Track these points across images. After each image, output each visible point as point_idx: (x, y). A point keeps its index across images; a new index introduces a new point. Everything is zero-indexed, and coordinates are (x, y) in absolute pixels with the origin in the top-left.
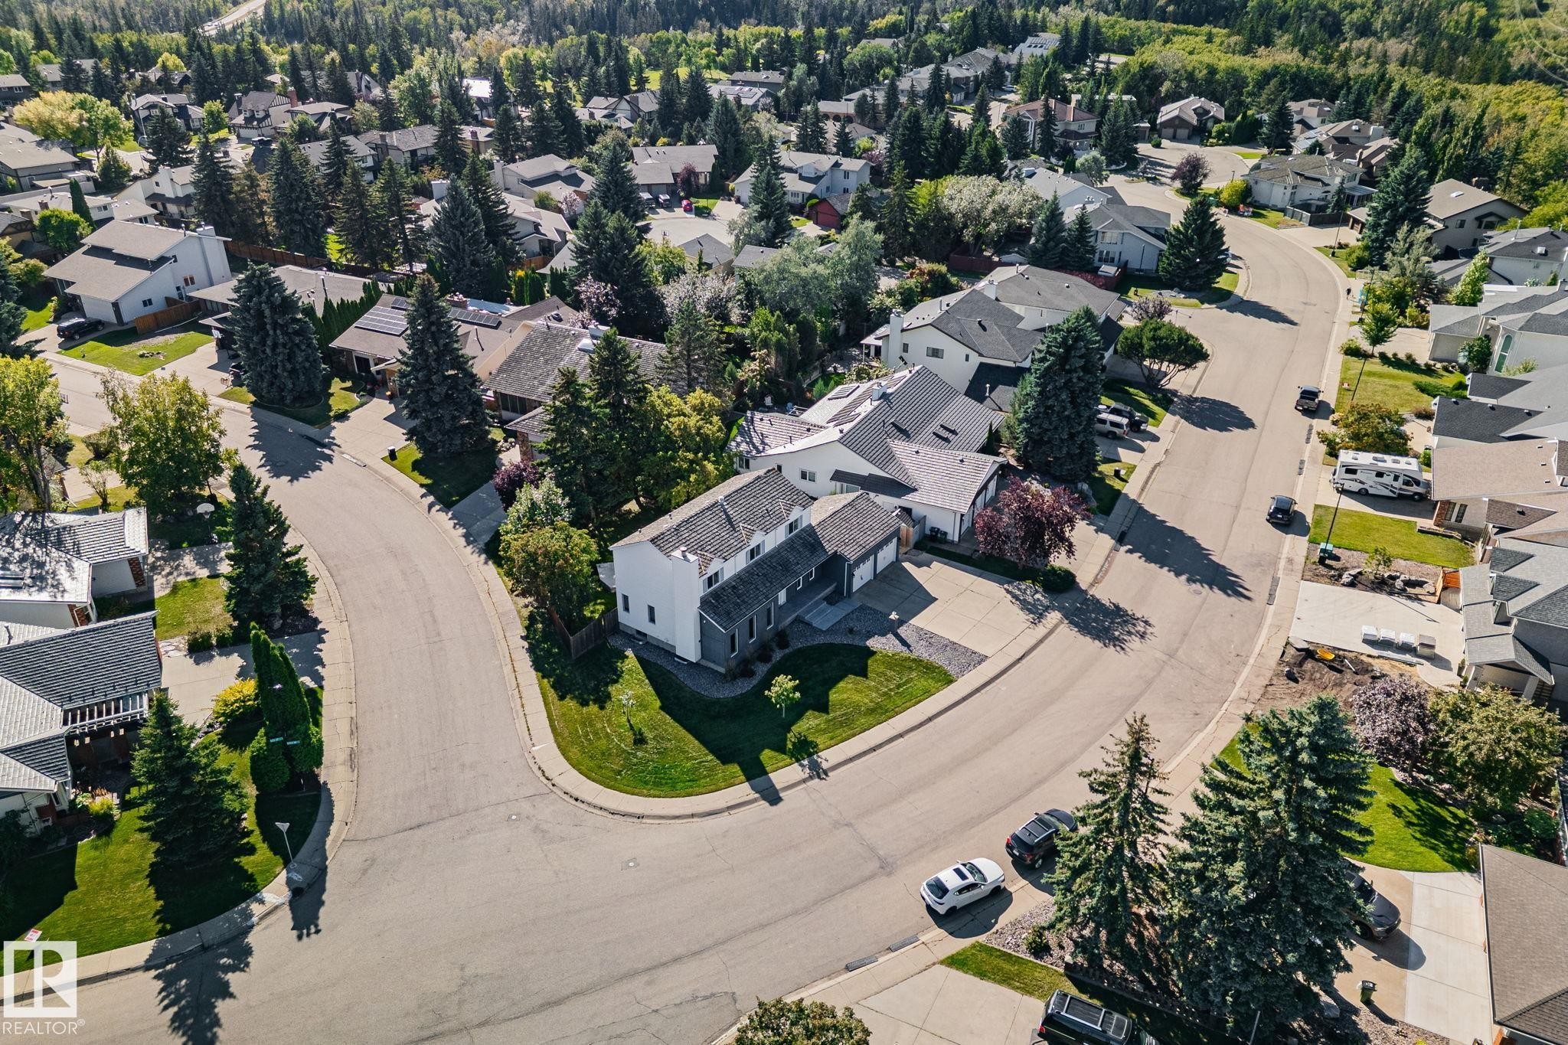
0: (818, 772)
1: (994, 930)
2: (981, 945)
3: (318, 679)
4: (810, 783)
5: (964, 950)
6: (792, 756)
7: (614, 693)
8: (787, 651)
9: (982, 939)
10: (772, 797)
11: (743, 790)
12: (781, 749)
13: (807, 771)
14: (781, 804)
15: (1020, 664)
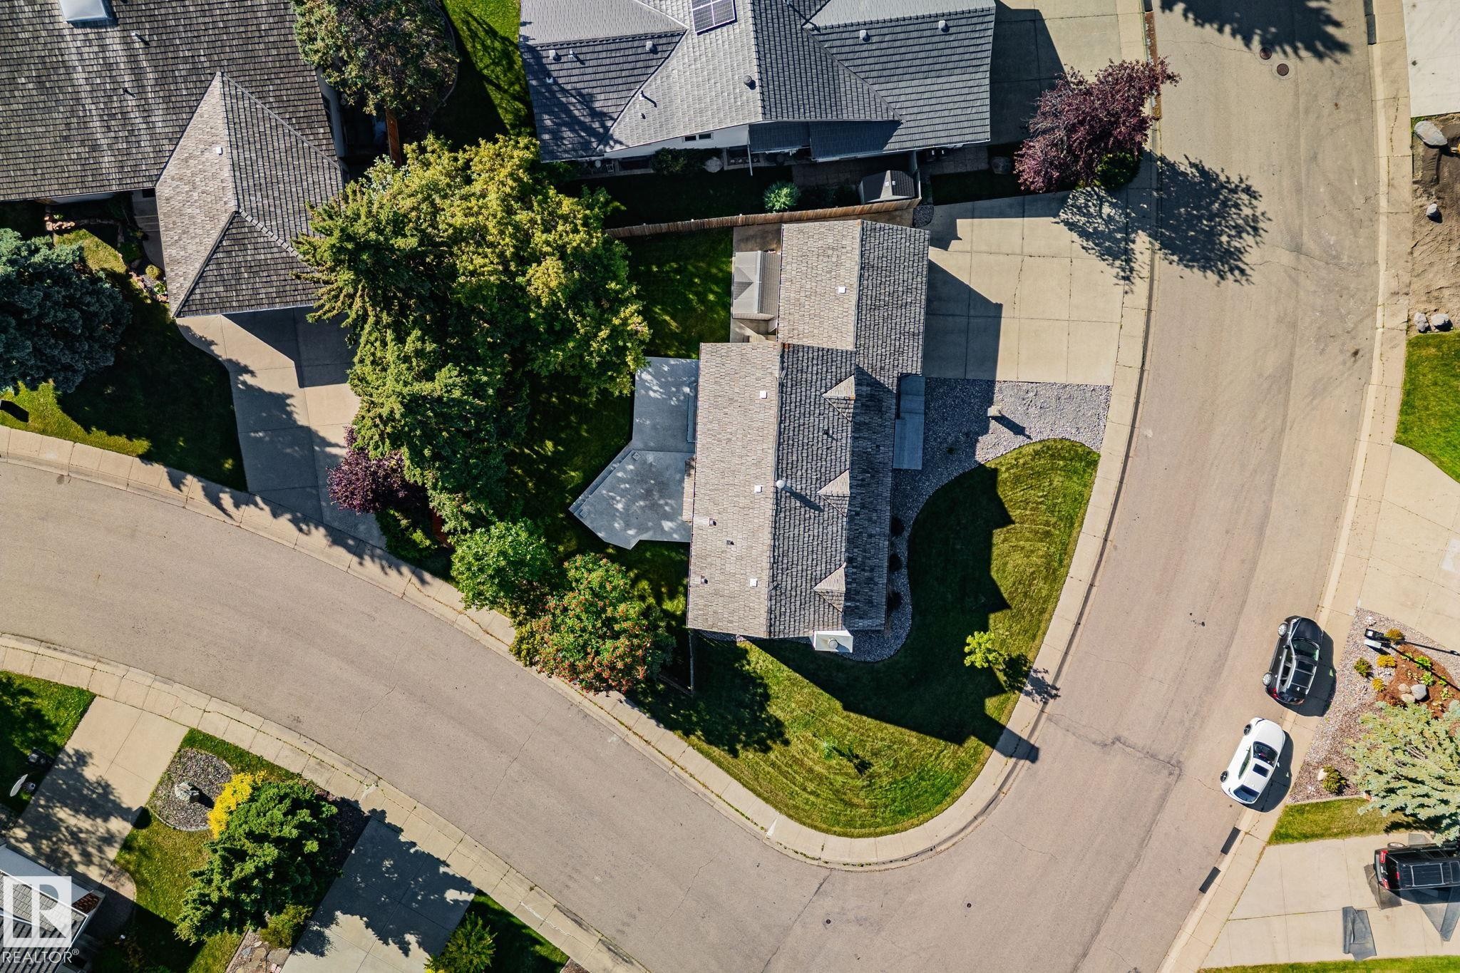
0: (1046, 691)
1: (1292, 784)
2: (1292, 809)
3: (463, 885)
4: (1048, 709)
5: (1280, 820)
6: (1013, 688)
7: (779, 714)
8: (906, 534)
9: (1287, 800)
10: (1027, 752)
11: (996, 763)
12: (997, 690)
13: (1038, 698)
14: (1042, 754)
15: (1146, 374)
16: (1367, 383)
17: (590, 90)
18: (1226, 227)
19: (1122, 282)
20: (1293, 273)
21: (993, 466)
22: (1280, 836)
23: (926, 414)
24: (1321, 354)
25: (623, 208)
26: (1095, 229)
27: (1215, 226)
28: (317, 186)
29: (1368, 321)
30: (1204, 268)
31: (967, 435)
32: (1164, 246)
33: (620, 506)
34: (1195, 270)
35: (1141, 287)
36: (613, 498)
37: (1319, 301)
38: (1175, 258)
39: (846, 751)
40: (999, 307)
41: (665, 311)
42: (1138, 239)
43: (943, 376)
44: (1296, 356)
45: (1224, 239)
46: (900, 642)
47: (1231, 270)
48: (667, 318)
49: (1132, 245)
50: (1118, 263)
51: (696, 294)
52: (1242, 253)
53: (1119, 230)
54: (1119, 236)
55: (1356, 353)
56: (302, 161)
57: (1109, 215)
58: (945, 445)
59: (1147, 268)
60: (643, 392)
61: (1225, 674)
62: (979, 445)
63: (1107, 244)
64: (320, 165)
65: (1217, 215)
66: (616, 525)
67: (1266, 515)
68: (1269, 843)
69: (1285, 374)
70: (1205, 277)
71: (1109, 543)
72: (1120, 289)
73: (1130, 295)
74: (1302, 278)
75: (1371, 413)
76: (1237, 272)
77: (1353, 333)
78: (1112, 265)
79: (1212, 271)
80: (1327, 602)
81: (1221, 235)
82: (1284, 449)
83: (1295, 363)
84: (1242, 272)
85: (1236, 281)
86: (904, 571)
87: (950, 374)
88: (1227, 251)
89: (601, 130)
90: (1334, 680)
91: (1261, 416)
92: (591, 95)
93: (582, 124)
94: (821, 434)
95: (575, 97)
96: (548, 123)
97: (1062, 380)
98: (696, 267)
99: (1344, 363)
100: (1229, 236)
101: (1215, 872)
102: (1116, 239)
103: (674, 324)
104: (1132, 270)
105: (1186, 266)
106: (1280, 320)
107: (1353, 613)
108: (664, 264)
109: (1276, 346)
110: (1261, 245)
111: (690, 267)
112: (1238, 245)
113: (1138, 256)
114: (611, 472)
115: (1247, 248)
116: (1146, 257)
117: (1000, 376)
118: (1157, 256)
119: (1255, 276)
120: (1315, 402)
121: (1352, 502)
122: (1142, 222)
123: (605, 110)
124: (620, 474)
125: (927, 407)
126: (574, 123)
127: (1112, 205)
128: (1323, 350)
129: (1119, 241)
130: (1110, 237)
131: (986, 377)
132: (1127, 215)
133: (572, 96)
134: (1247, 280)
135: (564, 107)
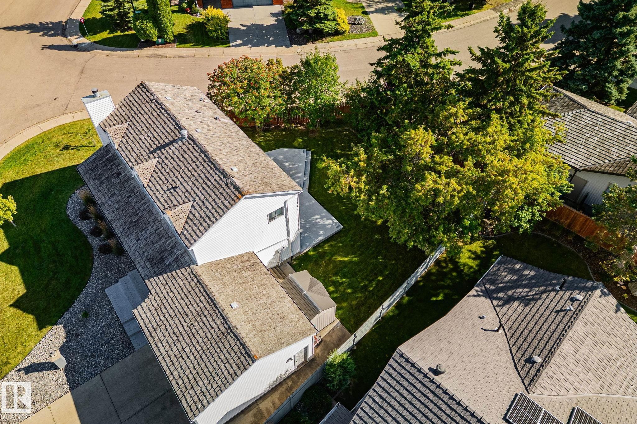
17: (531, 306)
21: (44, 330)
23: (121, 326)
25: (434, 299)
28: (576, 151)
31: (77, 335)
33: (287, 164)
36: (293, 165)
39: (80, 148)
41: (350, 262)
43: (121, 362)
46: (70, 201)
48: (346, 259)
51: (342, 283)
56: (597, 153)
58: (93, 317)
60: (324, 214)
62: (64, 334)
64: (589, 161)
66: (281, 157)
86: (87, 233)
87: (115, 368)
89: (495, 296)
92: (526, 305)
93: (511, 288)
94: (179, 183)
95: (533, 295)
96: (526, 272)
98: (357, 297)
103: (339, 259)
108: (377, 284)
111: (360, 295)
114: (305, 174)
117: (68, 400)
123: (508, 306)
124: (300, 175)
125: (124, 332)
126: (515, 285)
131: (81, 389)
133: (536, 294)
135: (530, 286)
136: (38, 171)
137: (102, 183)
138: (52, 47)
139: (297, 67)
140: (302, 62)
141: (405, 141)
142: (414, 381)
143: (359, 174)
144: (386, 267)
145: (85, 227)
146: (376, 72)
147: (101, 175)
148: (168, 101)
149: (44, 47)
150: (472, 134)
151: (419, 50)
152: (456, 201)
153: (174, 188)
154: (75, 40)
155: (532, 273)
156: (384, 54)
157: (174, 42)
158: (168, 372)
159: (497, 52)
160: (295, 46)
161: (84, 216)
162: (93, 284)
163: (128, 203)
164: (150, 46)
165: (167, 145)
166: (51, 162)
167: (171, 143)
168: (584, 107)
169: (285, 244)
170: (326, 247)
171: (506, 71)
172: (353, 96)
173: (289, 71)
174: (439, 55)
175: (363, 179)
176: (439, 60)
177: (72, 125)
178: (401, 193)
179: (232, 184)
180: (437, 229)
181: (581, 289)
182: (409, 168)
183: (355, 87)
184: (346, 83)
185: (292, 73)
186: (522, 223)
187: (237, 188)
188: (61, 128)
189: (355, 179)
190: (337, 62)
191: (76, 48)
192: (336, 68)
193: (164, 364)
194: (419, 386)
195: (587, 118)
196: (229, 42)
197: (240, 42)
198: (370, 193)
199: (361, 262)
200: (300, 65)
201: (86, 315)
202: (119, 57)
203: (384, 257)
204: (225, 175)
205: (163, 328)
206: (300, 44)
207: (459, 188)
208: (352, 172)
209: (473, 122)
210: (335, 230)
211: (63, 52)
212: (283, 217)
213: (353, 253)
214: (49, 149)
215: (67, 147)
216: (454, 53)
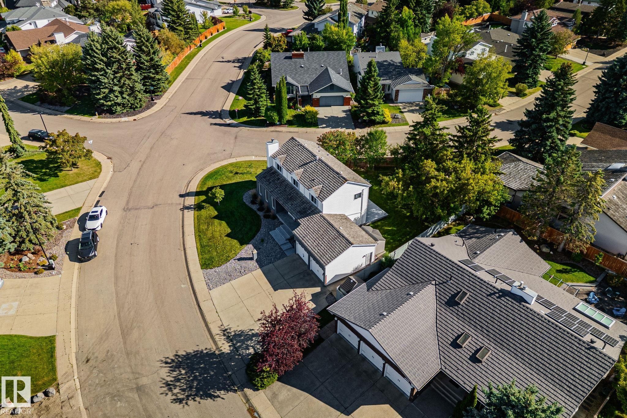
0: (185, 208)
4: (181, 205)
6: (198, 204)
8: (262, 216)
10: (184, 195)
11: (193, 189)
12: (203, 201)
13: (187, 206)
14: (178, 197)
15: (195, 303)
16: (77, 353)
17: (480, 239)
18: (185, 378)
19: (226, 328)
20: (137, 376)
21: (243, 246)
22: (79, 209)
23: (279, 246)
24: (108, 351)
26: (252, 340)
27: (191, 375)
28: (515, 182)
29: (83, 379)
30: (188, 354)
31: (259, 249)
32: (214, 354)
34: (192, 351)
35: (215, 330)
37: (117, 372)
38: (205, 352)
39: (244, 174)
40: (275, 290)
41: (392, 230)
42: (228, 348)
43: (281, 260)
44: (122, 343)
45: (183, 372)
47: (173, 360)
48: (390, 228)
49: (230, 344)
50: (233, 334)
51: (388, 238)
52: (171, 370)
53: (240, 347)
54: (239, 344)
55: (87, 361)
56: (526, 182)
57: (249, 349)
58: (266, 242)
59: (217, 339)
60: (377, 209)
61: (116, 236)
63: (242, 338)
64: (521, 186)
65: (192, 380)
67: (116, 284)
68: (81, 207)
69: (125, 333)
70: (185, 351)
71: (183, 249)
72: (225, 325)
73: (219, 325)
74: (131, 376)
75: (72, 341)
76: (169, 361)
77: (92, 369)
78: (235, 331)
79: (183, 355)
80: (76, 272)
81: (186, 372)
82: (115, 307)
83: (122, 340)
84: (166, 363)
85: (168, 358)
86: (256, 210)
87: (279, 262)
88: (179, 368)
89: (464, 237)
90: (66, 251)
91: (132, 313)
92: (478, 239)
93: (472, 234)
94: (315, 178)
96: (481, 229)
97: (233, 282)
99: (93, 354)
100: (181, 374)
101: (100, 196)
102: (239, 342)
103: (386, 228)
104: (224, 335)
105: (198, 351)
106: (138, 353)
107: (62, 272)
109: (135, 342)
110: (161, 380)
112: (174, 373)
113: (225, 342)
115: (169, 374)
116: (220, 344)
117: (259, 271)
118: (214, 348)
119: (159, 364)
120: (105, 331)
121: (73, 305)
122: (229, 357)
123: (469, 239)
125: (281, 249)
127: (250, 354)
128: (108, 352)
129: (237, 342)
130: (243, 342)
131: (265, 268)
132: (240, 355)
133: (483, 235)
134: (162, 361)
135: (481, 233)
136: (225, 183)
137: (270, 183)
138: (216, 124)
139: (364, 136)
140: (367, 133)
141: (422, 165)
142: (421, 248)
143: (398, 181)
144: (411, 232)
145: (255, 207)
146: (408, 138)
147: (269, 180)
148: (306, 146)
149: (211, 124)
150: (454, 163)
151: (431, 127)
152: (446, 192)
153: (313, 180)
154: (228, 121)
155: (484, 229)
156: (412, 128)
157: (286, 124)
158: (312, 251)
159: (466, 128)
160: (357, 129)
161: (253, 202)
162: (263, 230)
163: (285, 191)
164: (272, 126)
165: (308, 163)
166: (231, 179)
167: (310, 162)
168: (521, 160)
169: (359, 215)
170: (379, 223)
171: (470, 136)
172: (394, 152)
173: (359, 138)
174: (440, 129)
175: (401, 183)
176: (440, 132)
177: (237, 163)
178: (419, 190)
179: (341, 177)
180: (437, 208)
181: (503, 232)
182: (424, 178)
183: (396, 147)
184: (391, 145)
185: (362, 139)
186: (485, 215)
187: (344, 178)
188: (231, 164)
189: (397, 183)
190: (386, 134)
191: (229, 125)
192: (386, 137)
193: (310, 249)
194: (424, 250)
195: (521, 165)
196: (318, 126)
197: (324, 126)
198: (403, 191)
199: (398, 230)
200: (366, 135)
201: (263, 240)
202: (255, 131)
203: (410, 229)
204: (338, 173)
205: (308, 237)
206: (361, 128)
207: (447, 185)
208: (395, 180)
209: (455, 159)
210: (384, 216)
211: (223, 127)
212: (360, 198)
213: (394, 226)
214: (227, 174)
215: (237, 173)
216: (448, 128)
